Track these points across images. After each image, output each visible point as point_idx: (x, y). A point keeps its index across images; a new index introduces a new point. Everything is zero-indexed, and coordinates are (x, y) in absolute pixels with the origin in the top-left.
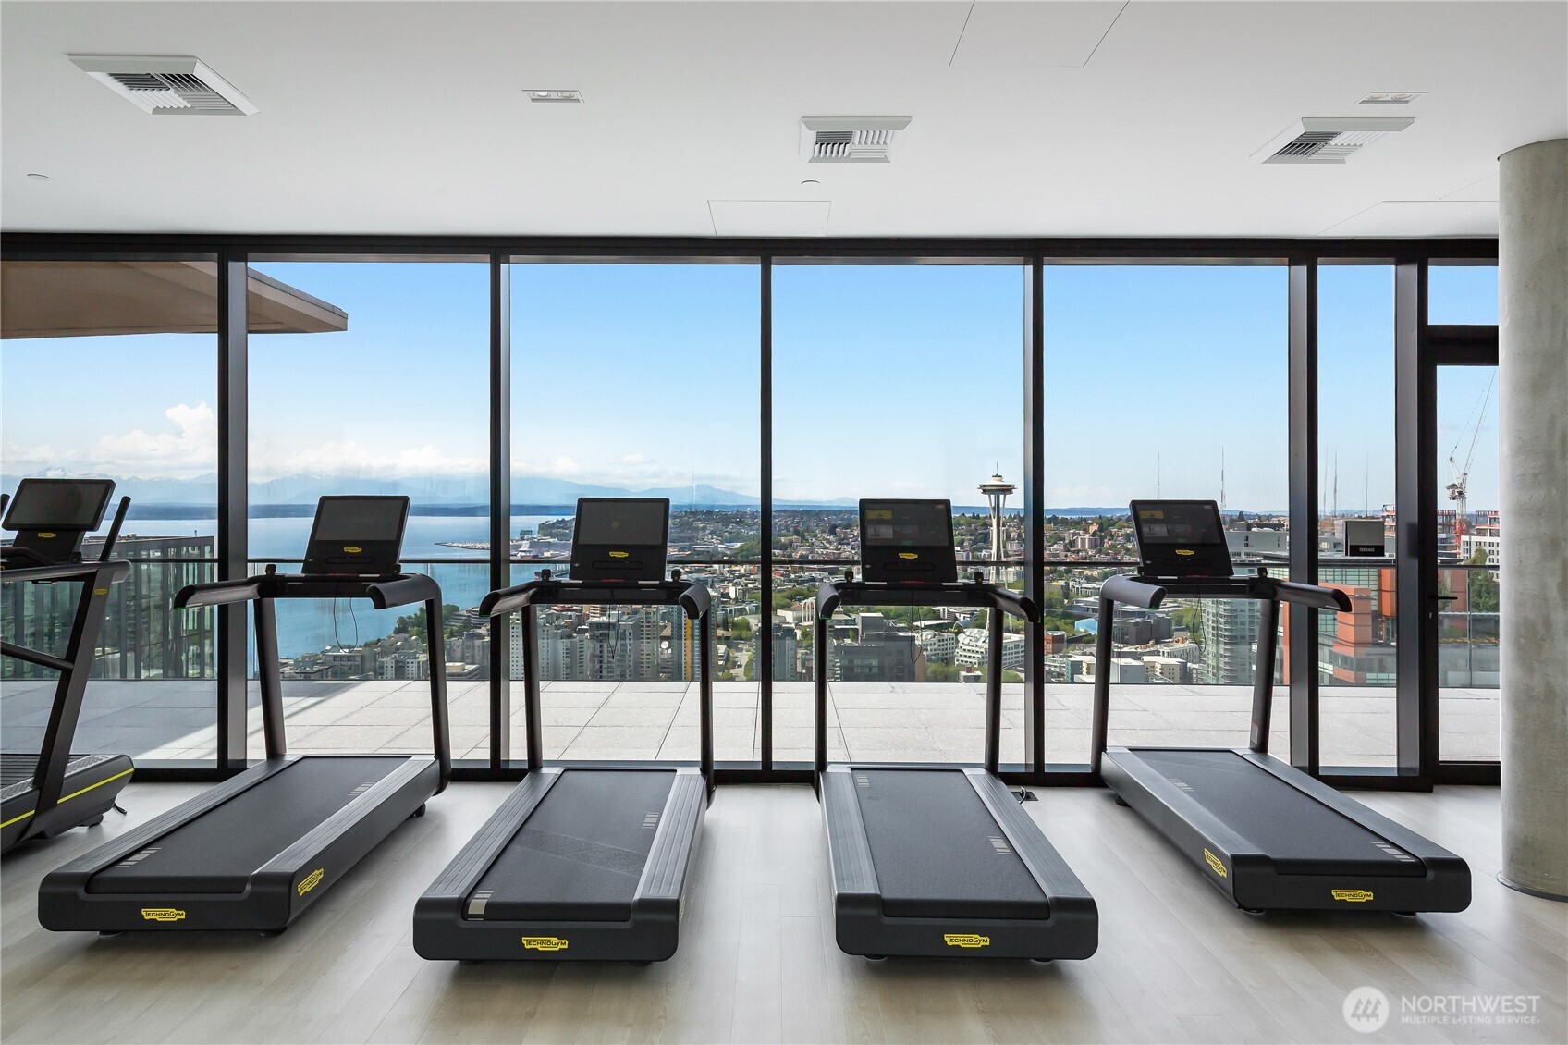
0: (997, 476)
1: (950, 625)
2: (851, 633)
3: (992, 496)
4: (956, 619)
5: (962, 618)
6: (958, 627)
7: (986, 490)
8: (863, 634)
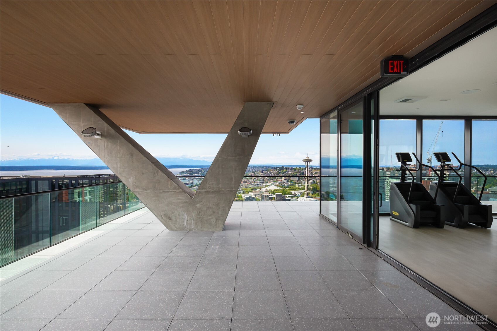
0: (307, 157)
1: (295, 196)
2: (273, 198)
3: (306, 162)
4: (296, 195)
5: (298, 194)
6: (297, 196)
7: (305, 161)
8: (277, 198)
